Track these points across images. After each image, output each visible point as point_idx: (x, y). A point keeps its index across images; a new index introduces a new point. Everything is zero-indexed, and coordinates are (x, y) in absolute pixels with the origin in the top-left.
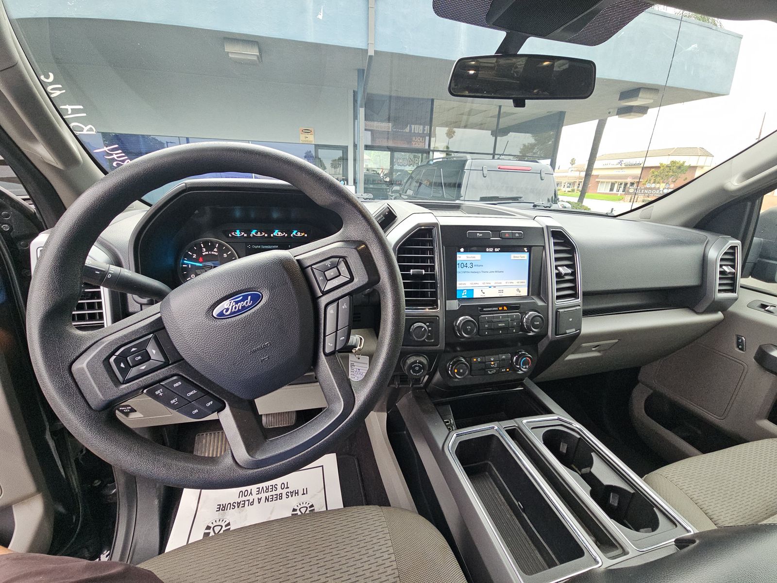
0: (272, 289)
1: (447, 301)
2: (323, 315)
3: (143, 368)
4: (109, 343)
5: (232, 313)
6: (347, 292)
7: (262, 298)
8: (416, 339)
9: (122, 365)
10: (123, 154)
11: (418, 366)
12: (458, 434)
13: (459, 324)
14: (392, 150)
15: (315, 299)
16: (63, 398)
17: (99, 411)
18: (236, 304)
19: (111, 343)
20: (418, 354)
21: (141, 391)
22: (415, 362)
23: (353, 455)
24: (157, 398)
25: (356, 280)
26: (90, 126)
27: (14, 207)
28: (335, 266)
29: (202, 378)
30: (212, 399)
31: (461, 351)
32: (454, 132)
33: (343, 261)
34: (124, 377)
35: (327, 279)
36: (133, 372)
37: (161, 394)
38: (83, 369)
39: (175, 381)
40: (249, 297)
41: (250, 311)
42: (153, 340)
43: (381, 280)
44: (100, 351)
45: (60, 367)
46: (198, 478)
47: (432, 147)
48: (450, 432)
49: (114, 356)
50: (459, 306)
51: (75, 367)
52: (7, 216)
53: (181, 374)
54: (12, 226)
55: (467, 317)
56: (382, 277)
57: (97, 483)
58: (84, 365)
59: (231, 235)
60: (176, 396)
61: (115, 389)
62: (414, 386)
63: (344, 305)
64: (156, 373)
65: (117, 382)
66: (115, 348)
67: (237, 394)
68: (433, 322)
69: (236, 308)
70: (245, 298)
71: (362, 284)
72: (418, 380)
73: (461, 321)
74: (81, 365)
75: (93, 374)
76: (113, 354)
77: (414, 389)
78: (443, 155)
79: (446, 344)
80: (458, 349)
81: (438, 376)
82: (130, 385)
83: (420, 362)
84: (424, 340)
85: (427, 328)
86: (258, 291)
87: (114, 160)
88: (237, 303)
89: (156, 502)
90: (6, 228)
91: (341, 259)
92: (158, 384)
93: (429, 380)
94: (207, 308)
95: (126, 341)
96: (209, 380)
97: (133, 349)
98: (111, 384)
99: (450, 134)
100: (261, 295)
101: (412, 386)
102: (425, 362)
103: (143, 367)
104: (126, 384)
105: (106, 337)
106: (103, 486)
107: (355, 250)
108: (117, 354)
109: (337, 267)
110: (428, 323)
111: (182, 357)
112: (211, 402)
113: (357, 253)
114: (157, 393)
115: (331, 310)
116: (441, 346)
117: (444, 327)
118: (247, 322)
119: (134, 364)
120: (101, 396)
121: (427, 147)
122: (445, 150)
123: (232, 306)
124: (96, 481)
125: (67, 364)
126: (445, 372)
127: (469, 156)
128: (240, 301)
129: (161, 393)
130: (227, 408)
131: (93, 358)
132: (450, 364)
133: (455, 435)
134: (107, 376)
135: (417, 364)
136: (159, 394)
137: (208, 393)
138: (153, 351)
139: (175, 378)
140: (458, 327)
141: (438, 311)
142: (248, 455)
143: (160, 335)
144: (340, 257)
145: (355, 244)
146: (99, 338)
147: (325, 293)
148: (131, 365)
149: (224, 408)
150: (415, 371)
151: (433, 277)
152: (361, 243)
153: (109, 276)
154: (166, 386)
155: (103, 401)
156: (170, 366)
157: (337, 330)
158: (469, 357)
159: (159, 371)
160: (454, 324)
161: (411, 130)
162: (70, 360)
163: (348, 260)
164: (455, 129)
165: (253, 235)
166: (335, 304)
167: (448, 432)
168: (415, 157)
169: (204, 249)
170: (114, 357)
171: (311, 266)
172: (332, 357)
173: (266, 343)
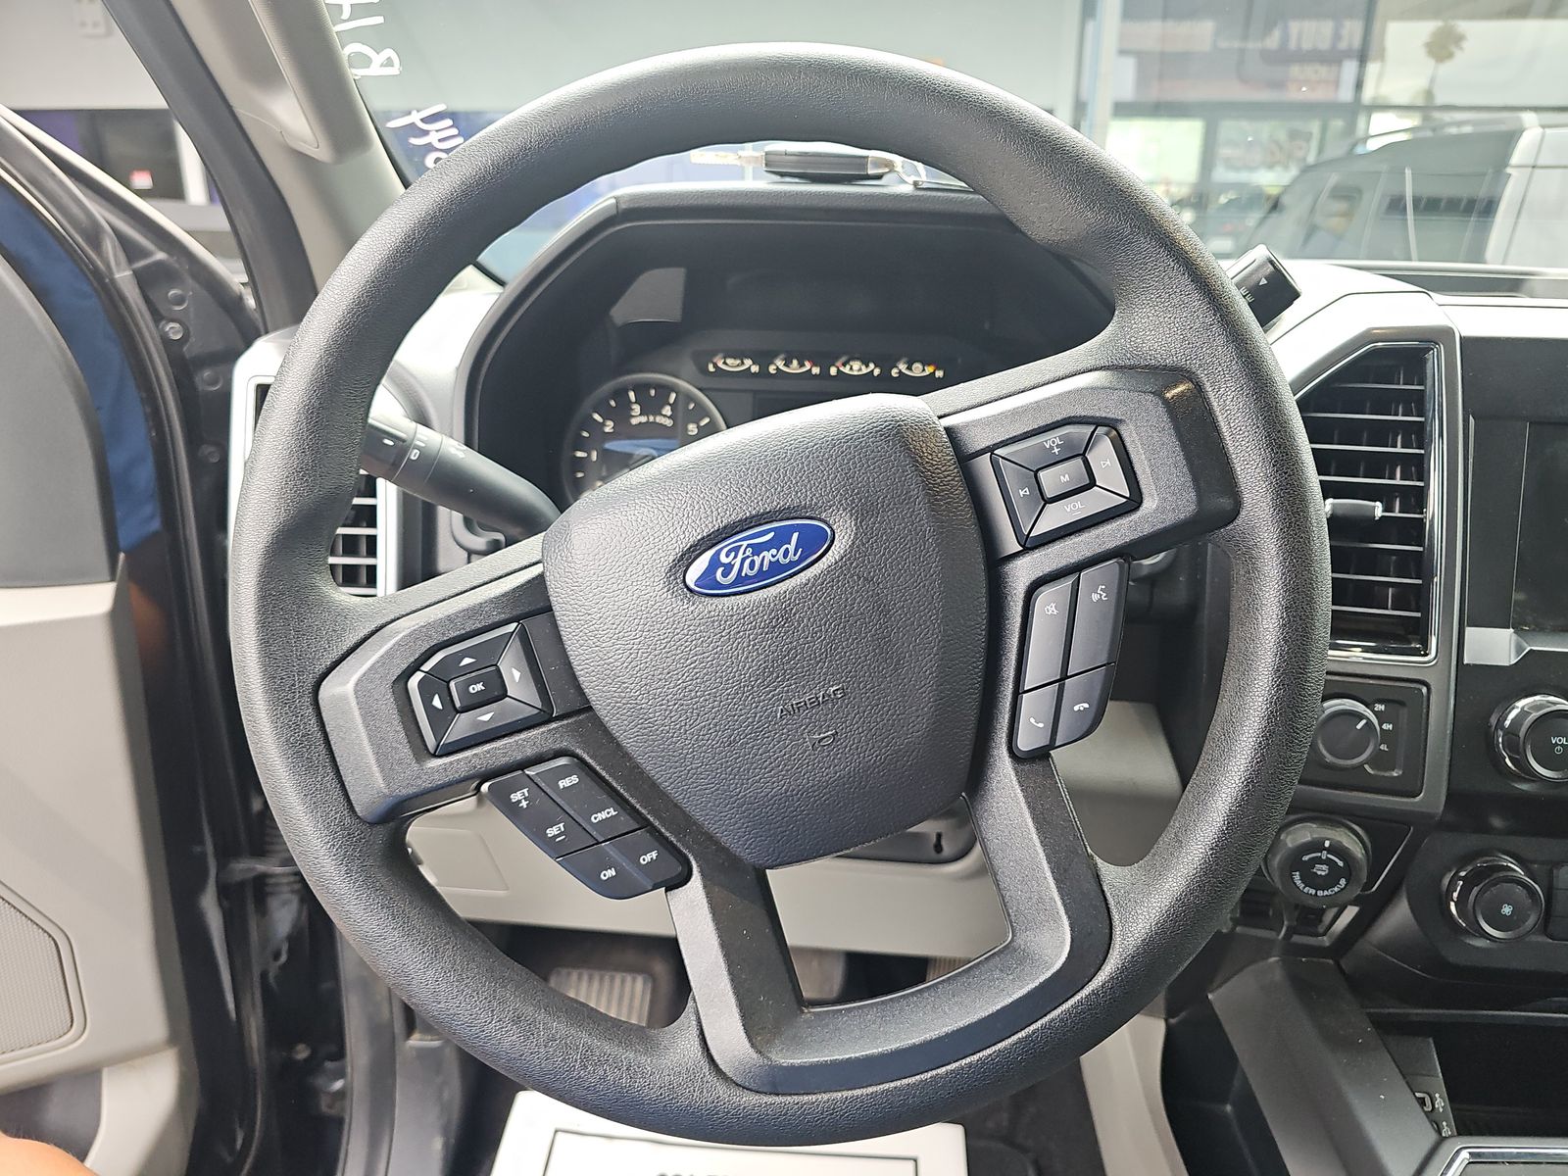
0: (864, 512)
1: (1469, 631)
2: (1018, 620)
3: (486, 718)
4: (410, 635)
5: (740, 580)
6: (1111, 545)
7: (832, 542)
8: (1329, 758)
9: (437, 702)
10: (455, 131)
11: (1328, 862)
12: (1479, 1155)
13: (1517, 721)
14: (1211, 113)
15: (995, 563)
16: (293, 770)
17: (372, 824)
18: (753, 554)
19: (414, 636)
20: (1329, 815)
21: (475, 785)
22: (1316, 846)
23: (1024, 1150)
24: (512, 811)
25: (1149, 504)
26: (389, 53)
27: (195, 277)
28: (1080, 452)
29: (636, 774)
30: (656, 844)
31: (1510, 832)
32: (1459, 39)
33: (1107, 434)
34: (438, 734)
35: (1043, 498)
36: (461, 726)
37: (524, 804)
38: (344, 698)
39: (564, 772)
40: (795, 536)
41: (793, 580)
42: (517, 639)
43: (1243, 513)
44: (387, 653)
45: (293, 685)
46: (603, 1078)
47: (1368, 94)
48: (1442, 1140)
49: (418, 673)
50: (1518, 654)
51: (327, 690)
52: (180, 301)
53: (579, 751)
54: (188, 329)
55: (1552, 698)
56: (1247, 498)
57: (302, 1053)
58: (350, 686)
59: (715, 365)
60: (562, 815)
61: (415, 766)
62: (1296, 939)
63: (1098, 592)
64: (517, 738)
65: (421, 751)
66: (424, 649)
67: (726, 840)
68: (1402, 704)
69: (752, 565)
70: (781, 539)
71: (1170, 519)
72: (1310, 917)
73: (1524, 714)
74: (340, 689)
75: (367, 714)
76: (415, 667)
77: (1291, 951)
78: (1412, 121)
79: (1449, 796)
80: (1497, 822)
81: (1399, 916)
82: (451, 763)
83: (1337, 850)
84: (1361, 766)
85: (1375, 721)
86: (820, 520)
87: (430, 148)
88: (757, 549)
89: (437, 1145)
90: (175, 333)
91: (1101, 430)
92: (520, 772)
93: (1360, 926)
94: (671, 558)
95: (453, 634)
96: (654, 785)
97: (467, 661)
98: (405, 751)
99: (1442, 48)
100: (828, 530)
101: (1288, 936)
102: (1357, 850)
103: (485, 716)
104: (440, 756)
105: (404, 616)
106: (312, 1066)
107: (1156, 400)
108: (427, 667)
109: (1084, 454)
110: (1380, 702)
111: (588, 701)
112: (654, 854)
113: (1161, 409)
114: (515, 797)
115: (1049, 605)
116: (1431, 798)
117: (1450, 727)
118: (782, 616)
119: (465, 704)
120: (381, 781)
121: (1346, 94)
122: (1420, 102)
123: (743, 560)
124: (301, 1047)
125: (310, 680)
126: (1429, 906)
127: (1529, 118)
128: (766, 546)
129: (526, 799)
130: (696, 881)
131: (370, 669)
132: (1456, 876)
133: (1465, 1154)
134: (400, 728)
135: (1324, 855)
136: (519, 801)
137: (645, 824)
138: (514, 674)
139: (563, 761)
140: (1512, 733)
141: (1427, 664)
142: (748, 1045)
143: (534, 626)
144: (1097, 422)
145: (1157, 376)
146: (388, 619)
147: (1030, 545)
148: (458, 704)
149: (684, 879)
150: (1310, 880)
151: (1415, 531)
152: (1176, 373)
153: (414, 455)
154: (538, 780)
155: (385, 796)
156: (554, 725)
157: (1064, 677)
158: (1542, 863)
159: (523, 736)
160: (1493, 720)
161: (1285, 39)
162: (320, 668)
163: (1125, 435)
164: (1464, 26)
165: (778, 369)
166: (1067, 583)
167: (1433, 1137)
168: (1294, 135)
169: (637, 408)
170: (418, 676)
171: (991, 449)
172: (1037, 767)
173: (832, 689)
